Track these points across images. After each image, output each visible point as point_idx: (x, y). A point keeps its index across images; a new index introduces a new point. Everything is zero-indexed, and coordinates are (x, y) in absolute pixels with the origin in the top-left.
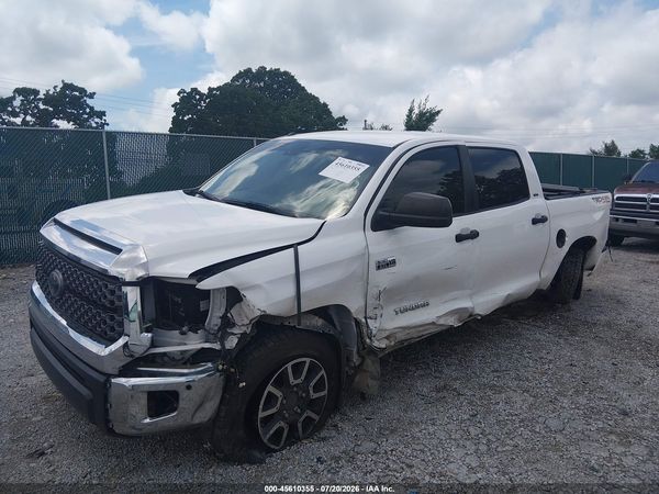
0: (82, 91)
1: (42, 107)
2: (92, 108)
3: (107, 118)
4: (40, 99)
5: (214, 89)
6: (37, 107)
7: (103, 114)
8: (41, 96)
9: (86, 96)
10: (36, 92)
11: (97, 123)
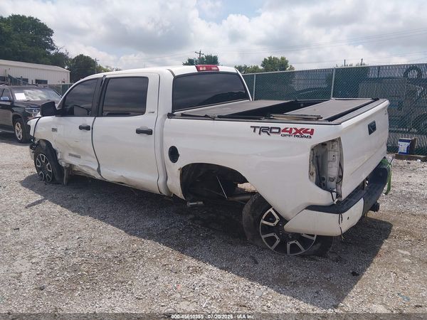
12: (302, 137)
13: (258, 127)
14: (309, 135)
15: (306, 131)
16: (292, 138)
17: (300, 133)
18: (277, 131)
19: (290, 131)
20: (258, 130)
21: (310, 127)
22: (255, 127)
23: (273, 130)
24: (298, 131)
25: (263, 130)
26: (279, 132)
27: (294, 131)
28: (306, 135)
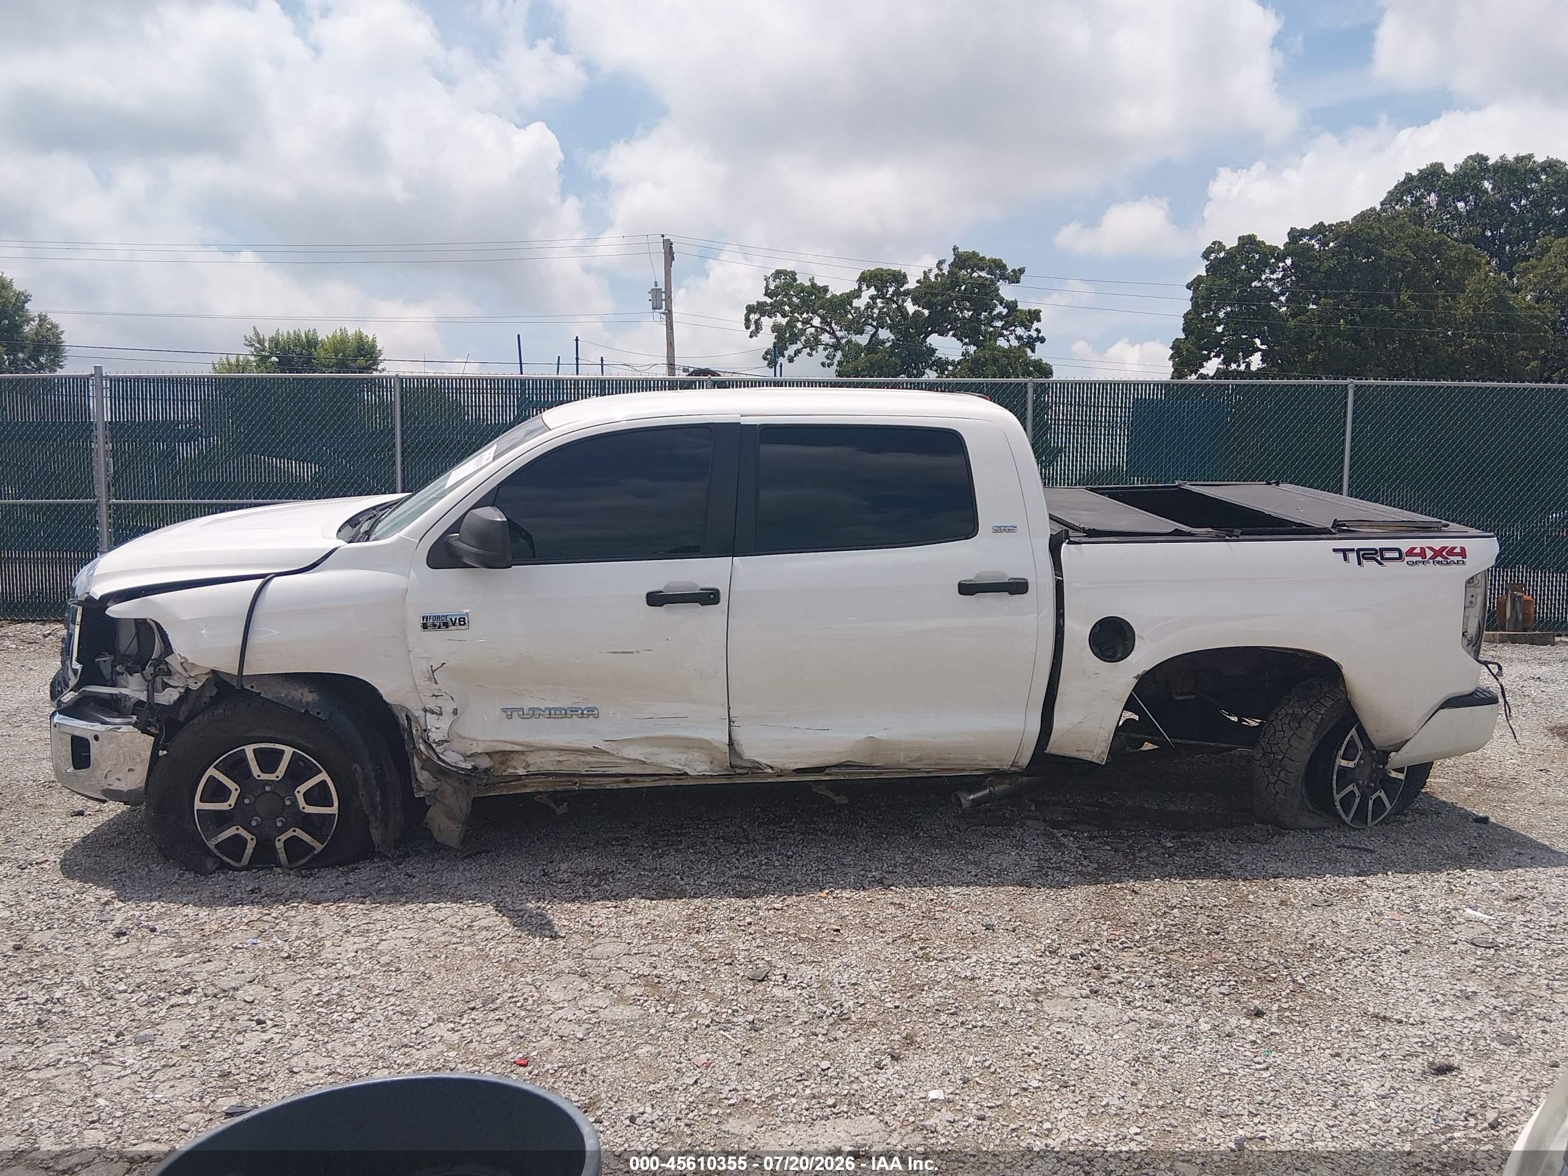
0: (997, 266)
1: (911, 308)
2: (1012, 306)
3: (1043, 325)
4: (907, 293)
5: (1303, 233)
6: (901, 309)
7: (1035, 316)
8: (911, 284)
9: (1004, 277)
10: (899, 278)
11: (1019, 338)
12: (1448, 563)
13: (1353, 550)
14: (1460, 558)
15: (1451, 552)
16: (1430, 568)
17: (1442, 556)
18: (1396, 555)
19: (1423, 554)
20: (1353, 556)
21: (1457, 543)
22: (1345, 552)
23: (1387, 555)
24: (1437, 553)
25: (1365, 555)
26: (1400, 558)
27: (1429, 554)
28: (1455, 559)
